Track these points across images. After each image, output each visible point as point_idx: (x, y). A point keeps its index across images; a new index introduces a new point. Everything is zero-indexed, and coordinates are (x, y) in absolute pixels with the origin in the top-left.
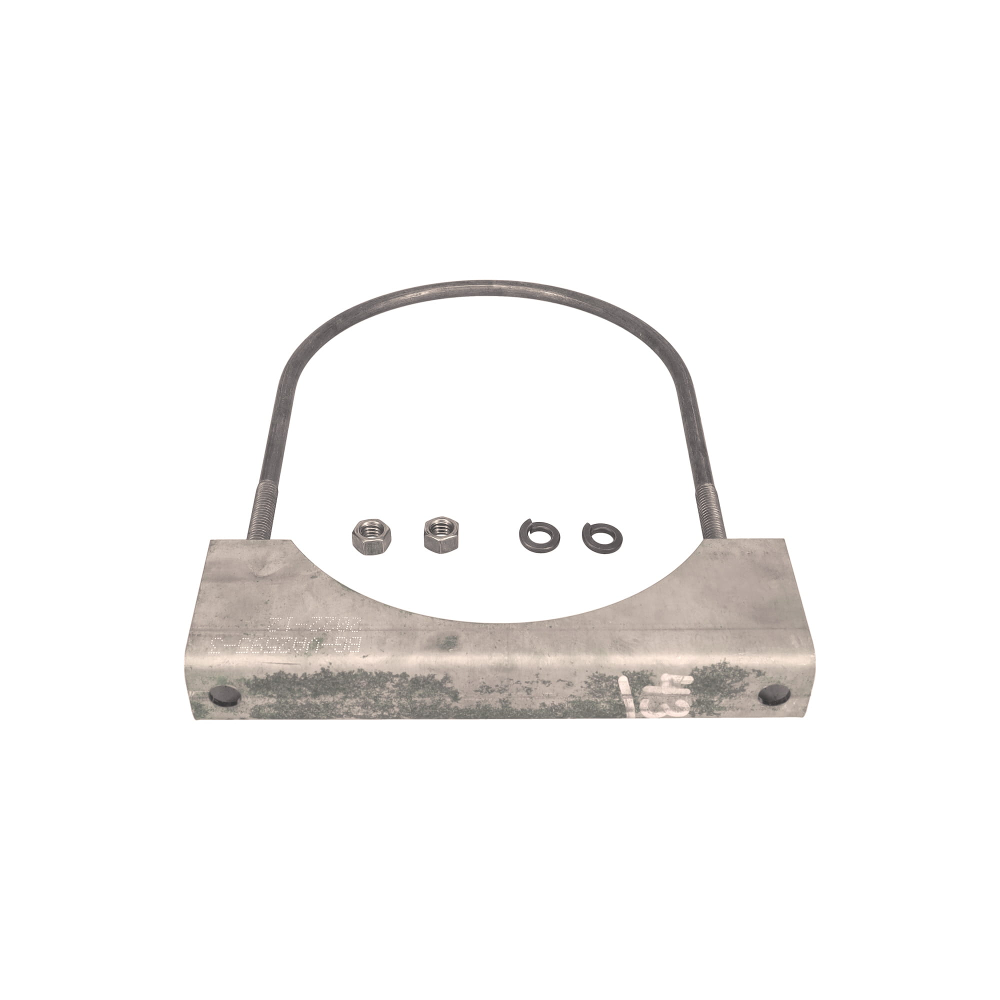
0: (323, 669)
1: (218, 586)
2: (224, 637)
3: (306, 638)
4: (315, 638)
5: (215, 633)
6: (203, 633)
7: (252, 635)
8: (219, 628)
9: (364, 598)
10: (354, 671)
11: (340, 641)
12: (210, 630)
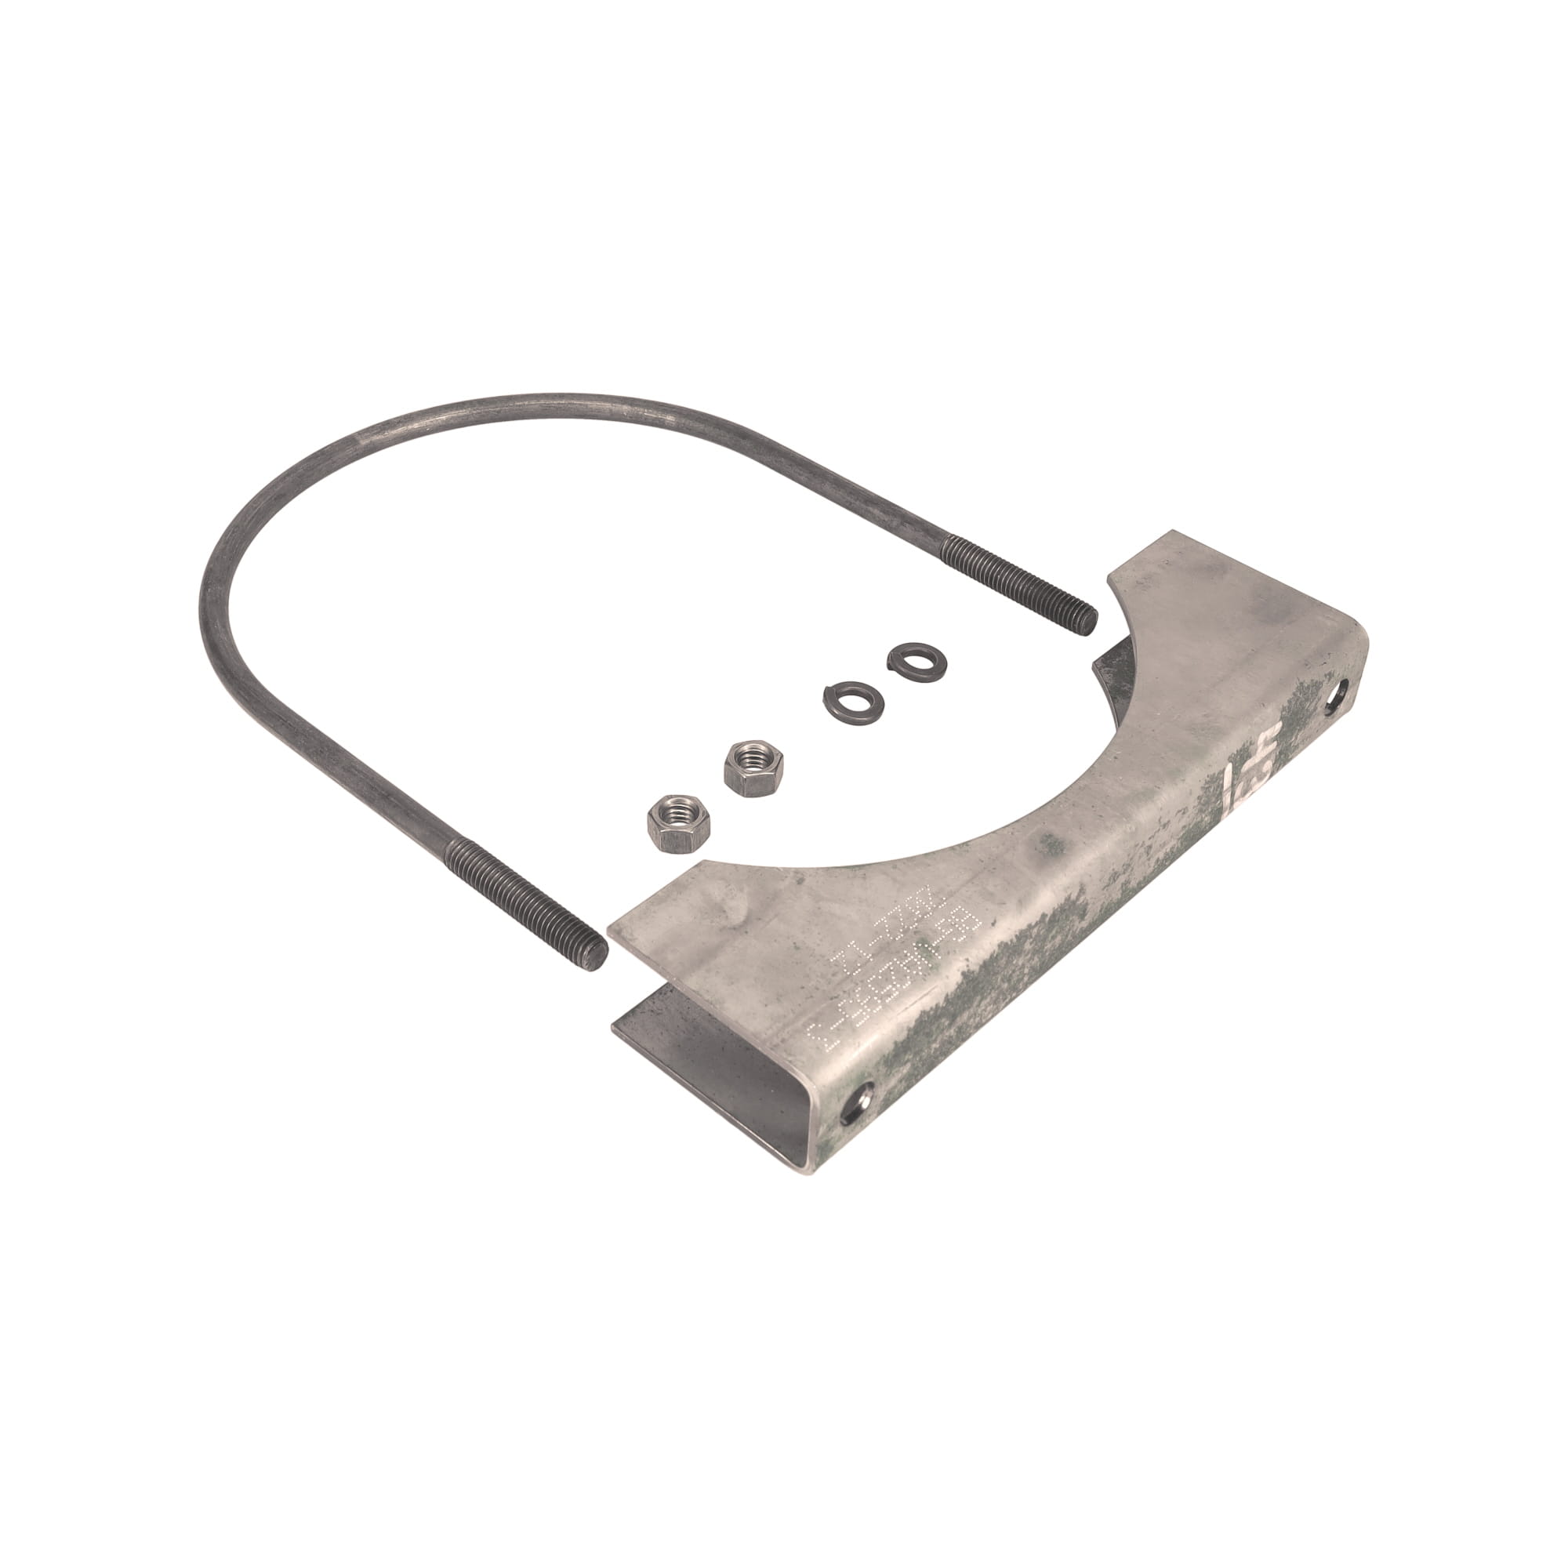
0: (963, 974)
1: (708, 971)
2: (816, 1020)
3: (905, 952)
4: (914, 944)
5: (799, 1024)
6: (785, 1035)
7: (841, 993)
8: (791, 1016)
9: (894, 864)
10: (994, 952)
11: (945, 926)
12: (785, 1026)
